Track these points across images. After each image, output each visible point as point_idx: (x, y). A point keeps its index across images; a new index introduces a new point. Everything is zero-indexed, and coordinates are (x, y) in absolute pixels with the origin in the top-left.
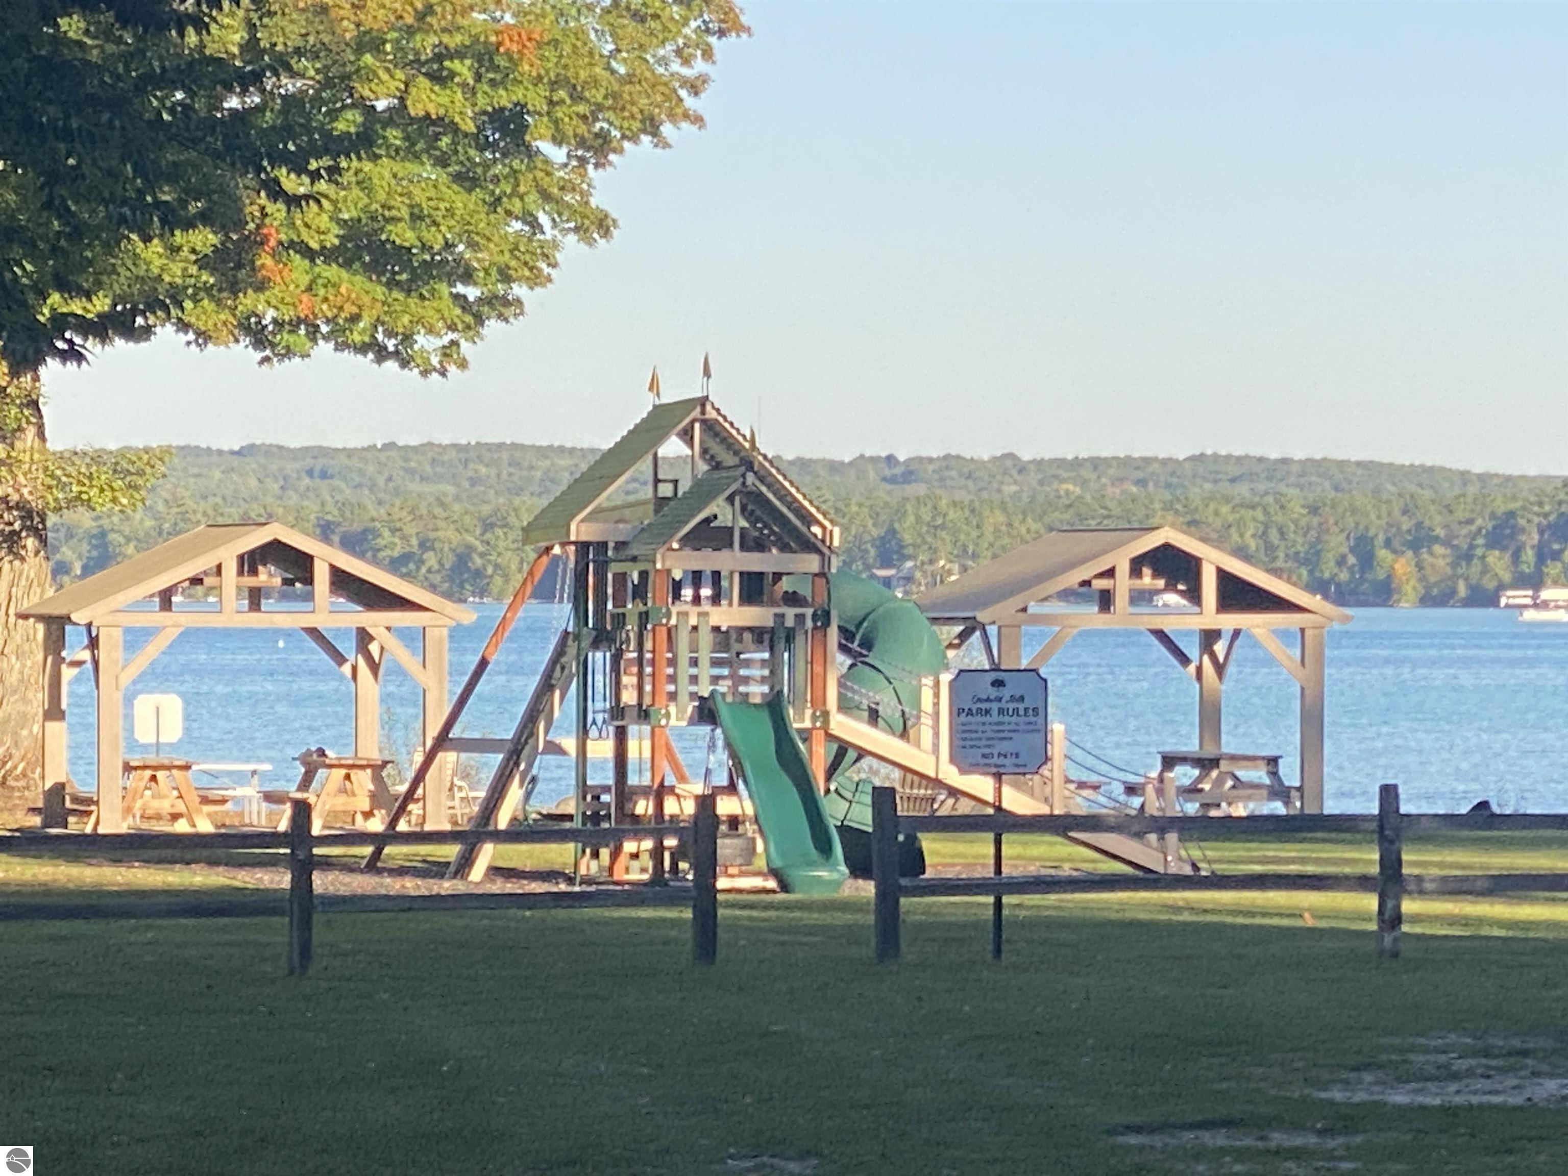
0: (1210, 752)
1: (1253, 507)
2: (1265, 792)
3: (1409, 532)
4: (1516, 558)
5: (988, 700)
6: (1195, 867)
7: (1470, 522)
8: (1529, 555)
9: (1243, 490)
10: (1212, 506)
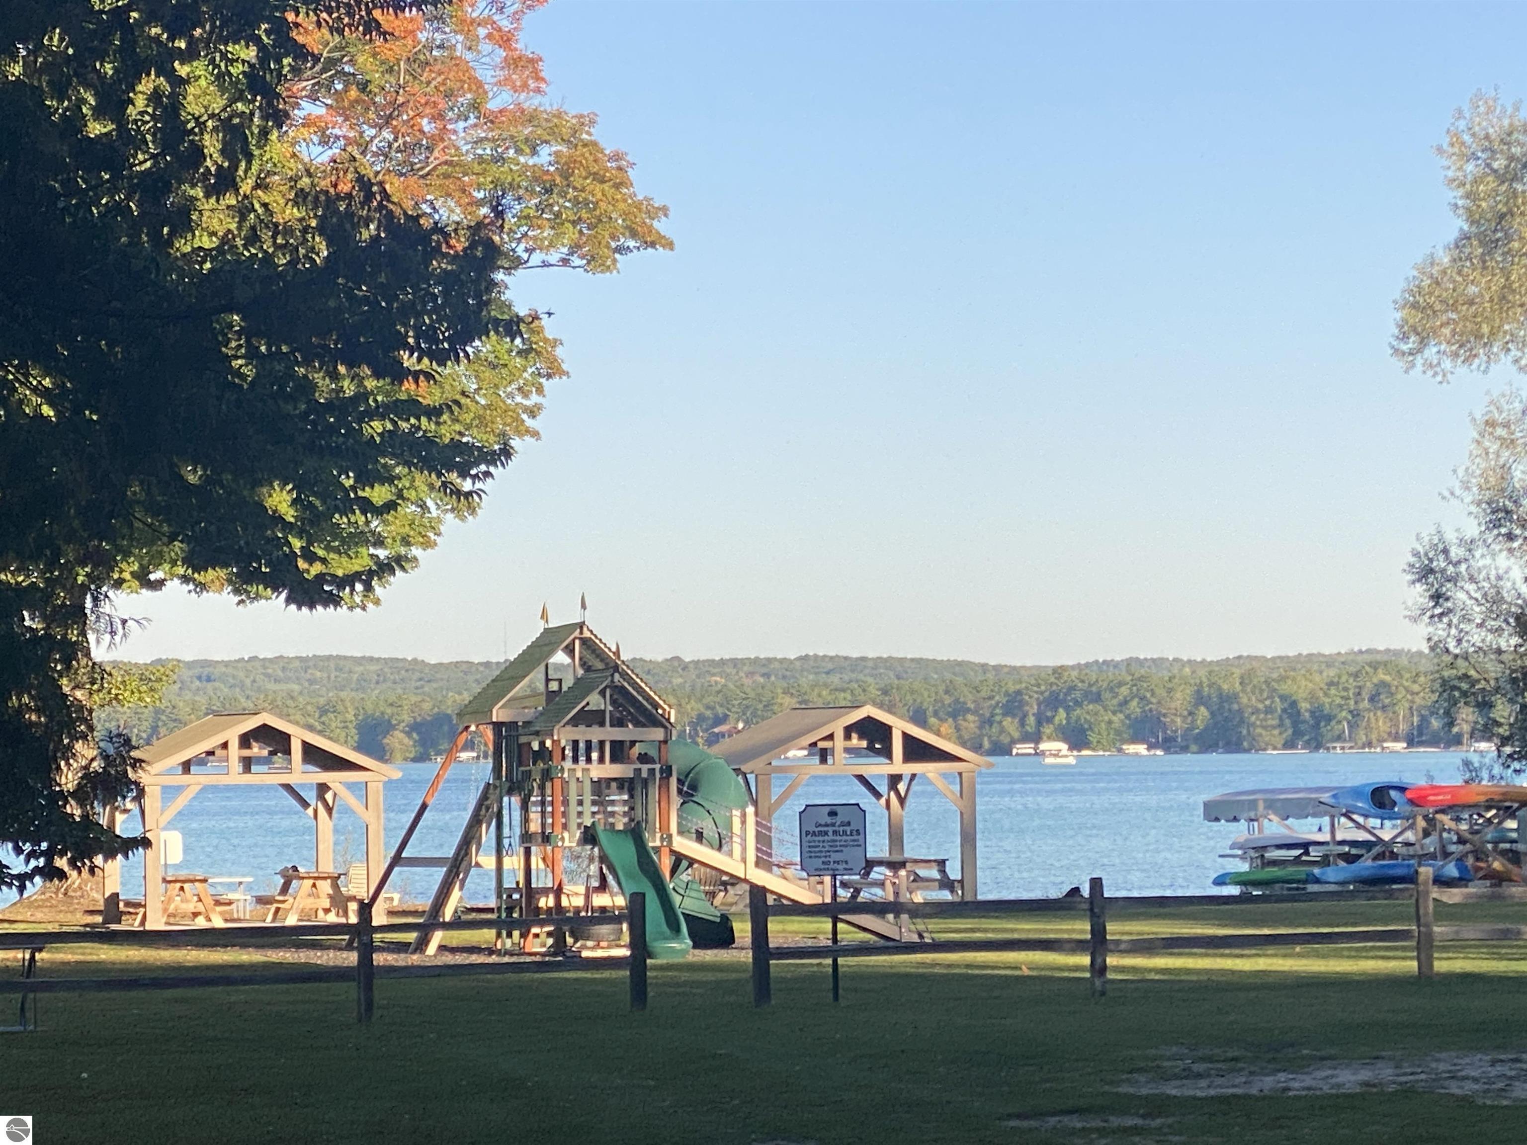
0: (896, 858)
1: (844, 690)
2: (937, 884)
3: (950, 705)
4: (1022, 723)
5: (827, 825)
6: (921, 936)
7: (991, 698)
8: (1031, 720)
9: (835, 679)
10: (816, 691)
